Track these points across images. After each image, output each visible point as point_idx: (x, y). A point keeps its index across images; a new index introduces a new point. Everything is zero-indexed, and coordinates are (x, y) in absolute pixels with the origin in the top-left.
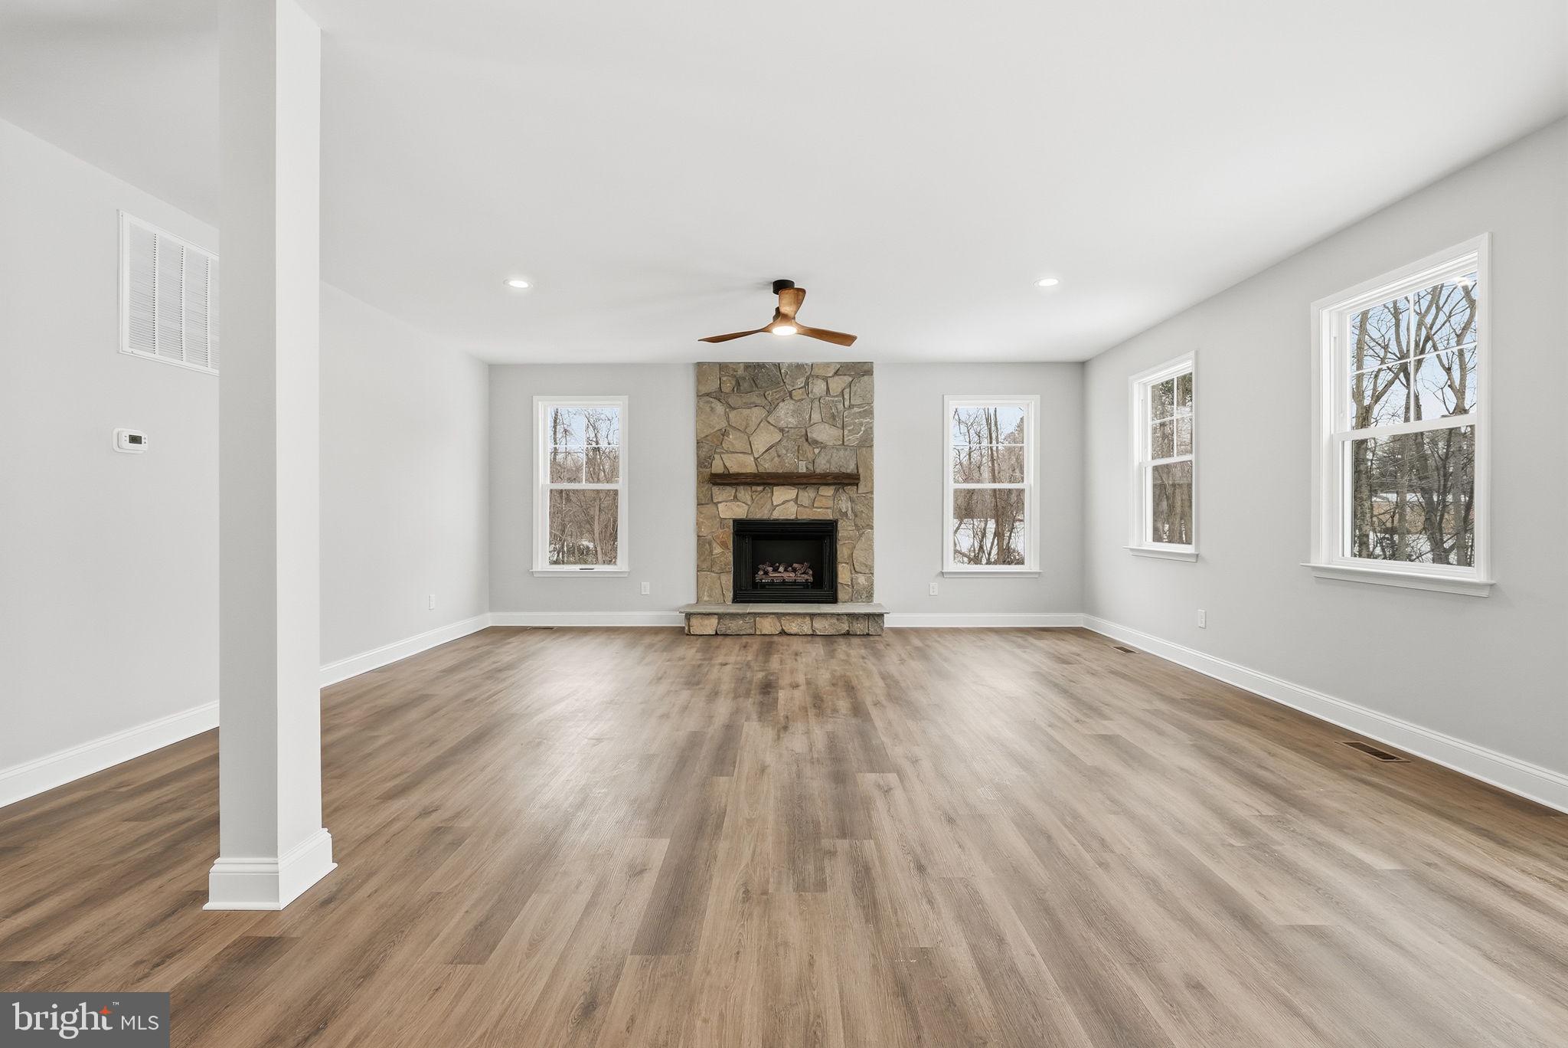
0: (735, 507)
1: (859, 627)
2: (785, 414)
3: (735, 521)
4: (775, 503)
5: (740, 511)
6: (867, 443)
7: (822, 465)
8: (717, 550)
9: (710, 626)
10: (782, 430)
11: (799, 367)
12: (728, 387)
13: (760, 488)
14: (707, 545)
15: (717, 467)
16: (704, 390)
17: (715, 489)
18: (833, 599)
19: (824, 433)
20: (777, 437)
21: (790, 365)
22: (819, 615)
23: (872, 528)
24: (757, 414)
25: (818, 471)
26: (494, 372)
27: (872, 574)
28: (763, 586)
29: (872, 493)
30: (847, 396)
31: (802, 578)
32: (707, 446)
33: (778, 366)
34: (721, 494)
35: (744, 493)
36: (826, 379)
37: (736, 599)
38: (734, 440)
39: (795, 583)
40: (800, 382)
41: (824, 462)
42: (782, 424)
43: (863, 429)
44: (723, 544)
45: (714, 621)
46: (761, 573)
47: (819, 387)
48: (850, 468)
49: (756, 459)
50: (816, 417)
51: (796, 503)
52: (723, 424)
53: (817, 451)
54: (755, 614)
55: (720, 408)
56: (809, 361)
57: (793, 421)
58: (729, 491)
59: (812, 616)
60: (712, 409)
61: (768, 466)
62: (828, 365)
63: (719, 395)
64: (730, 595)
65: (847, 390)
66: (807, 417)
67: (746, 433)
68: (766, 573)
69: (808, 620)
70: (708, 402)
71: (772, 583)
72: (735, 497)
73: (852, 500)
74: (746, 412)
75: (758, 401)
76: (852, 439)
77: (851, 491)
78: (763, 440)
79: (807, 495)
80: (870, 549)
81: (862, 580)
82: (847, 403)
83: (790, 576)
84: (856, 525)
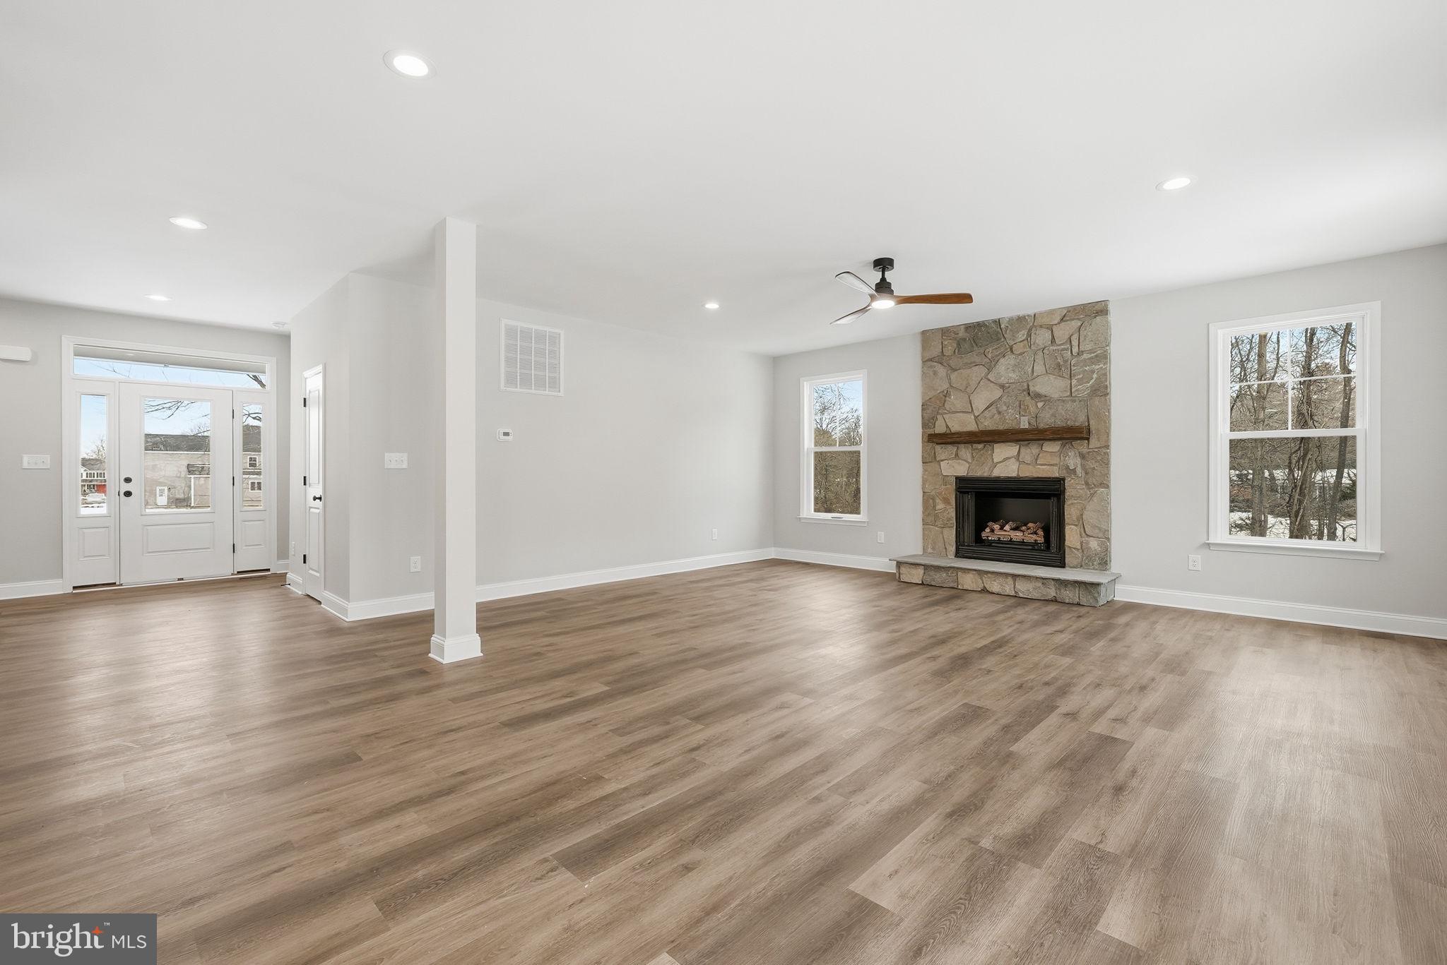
0: (959, 465)
1: (1069, 595)
2: (1006, 370)
3: (957, 478)
4: (995, 461)
5: (962, 470)
6: (1101, 390)
7: (1047, 419)
8: (940, 506)
9: (916, 576)
10: (1002, 386)
11: (1021, 319)
12: (949, 351)
13: (980, 446)
14: (931, 501)
15: (940, 428)
16: (928, 356)
17: (938, 448)
18: (1062, 564)
19: (1050, 386)
20: (998, 393)
21: (1011, 320)
22: (1024, 576)
23: (1107, 487)
24: (979, 372)
25: (1042, 426)
26: (776, 362)
27: (1108, 539)
28: (989, 544)
29: (1107, 447)
30: (1075, 343)
31: (1031, 538)
32: (932, 408)
33: (998, 322)
34: (943, 452)
35: (965, 452)
36: (1050, 328)
37: (959, 554)
38: (955, 401)
39: (1023, 543)
40: (1022, 335)
41: (1048, 416)
42: (1003, 380)
43: (1095, 376)
44: (946, 501)
45: (921, 571)
46: (988, 530)
47: (1042, 338)
48: (1081, 420)
49: (976, 417)
50: (1039, 368)
51: (1018, 460)
52: (945, 386)
53: (1040, 405)
54: (958, 568)
55: (942, 371)
56: (1031, 312)
57: (1014, 376)
58: (952, 449)
59: (1015, 576)
60: (935, 373)
61: (988, 424)
62: (1052, 312)
63: (941, 359)
64: (953, 549)
65: (1076, 336)
66: (1030, 370)
67: (968, 392)
68: (992, 531)
69: (1010, 580)
70: (931, 367)
71: (999, 541)
72: (957, 455)
73: (1083, 456)
74: (965, 372)
75: (977, 359)
76: (1083, 390)
77: (1082, 447)
78: (980, 401)
79: (1029, 452)
80: (1105, 512)
81: (1094, 544)
82: (1075, 350)
83: (1017, 536)
84: (1087, 484)
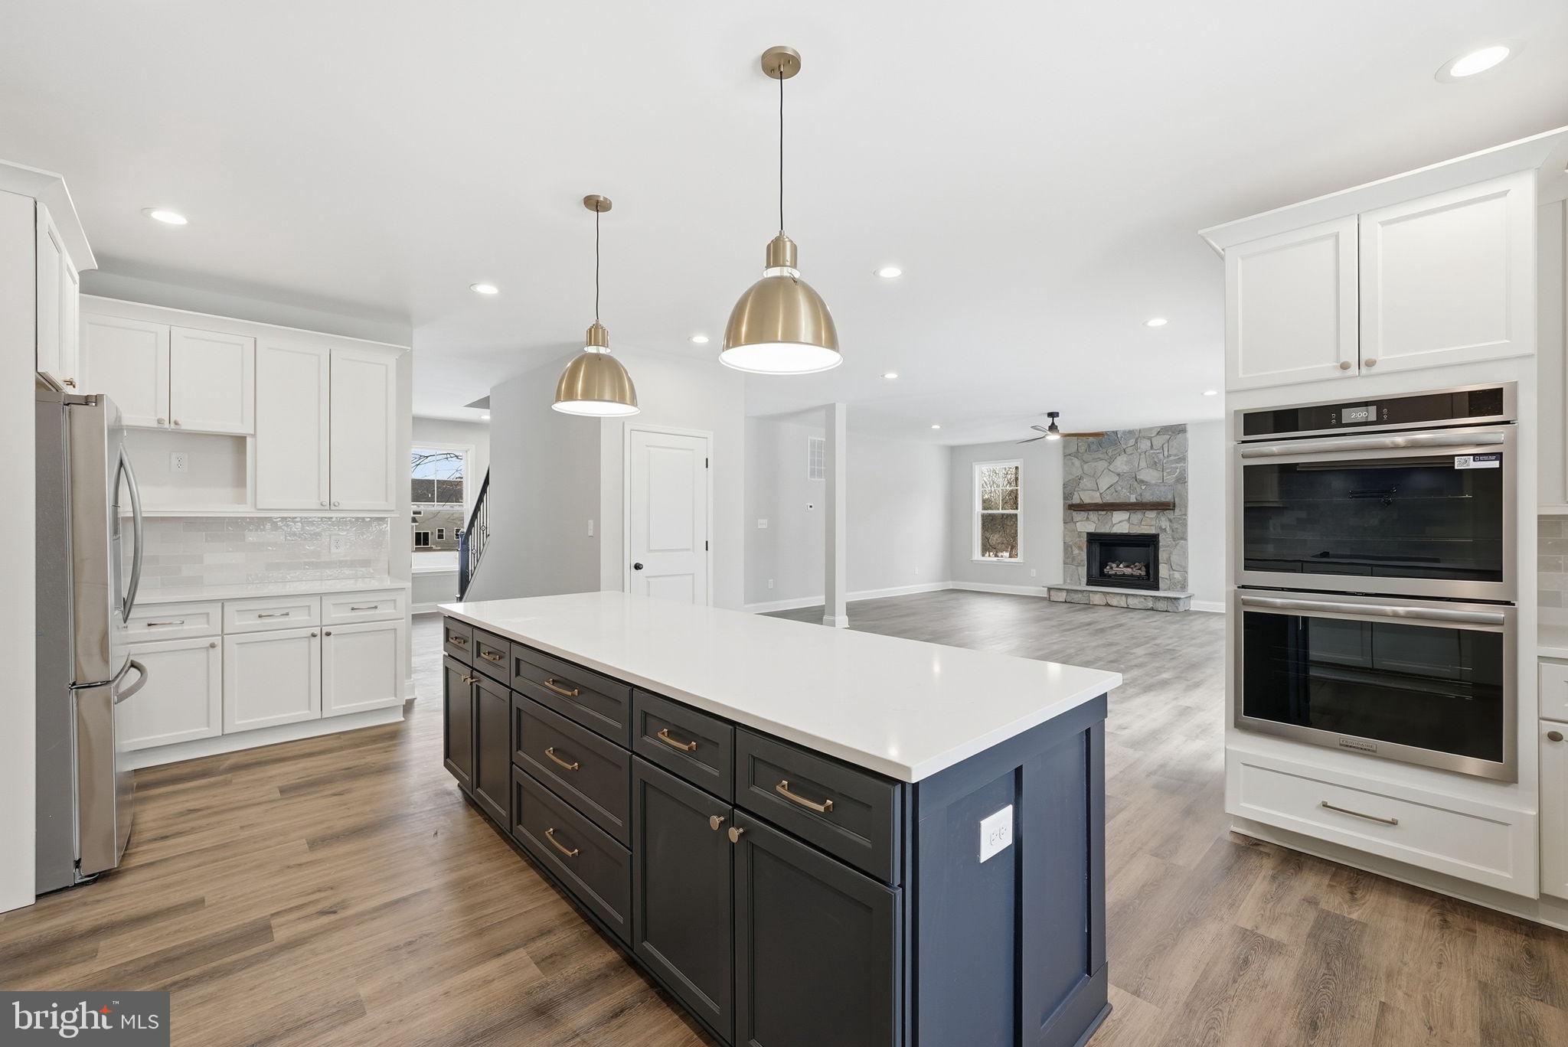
0: (1090, 524)
1: (1161, 605)
2: (1121, 464)
3: (1088, 533)
4: (1114, 522)
5: (1091, 528)
6: (1182, 480)
7: (1148, 497)
8: (1076, 552)
9: (1062, 596)
10: (1118, 475)
11: (1131, 432)
12: (1082, 449)
13: (1104, 513)
14: (1070, 548)
15: (1076, 500)
16: (1068, 452)
17: (1074, 513)
18: (1157, 588)
19: (1149, 475)
20: (1116, 478)
21: (1124, 432)
22: (1132, 595)
23: (1186, 540)
24: (1102, 465)
25: (1144, 501)
26: (953, 450)
27: (1187, 573)
28: (1110, 576)
29: (1186, 515)
30: (1166, 449)
31: (1137, 573)
32: (1069, 488)
33: (1116, 433)
34: (1078, 516)
35: (1093, 516)
36: (1150, 438)
37: (1089, 583)
38: (1086, 483)
39: (1132, 575)
40: (1132, 442)
41: (1148, 494)
42: (1119, 470)
43: (1178, 470)
44: (1080, 548)
45: (1064, 594)
46: (1108, 567)
47: (1145, 445)
48: (1169, 498)
49: (1101, 494)
50: (1143, 464)
51: (1129, 522)
52: (1079, 473)
53: (1143, 487)
54: (1089, 591)
55: (1077, 462)
56: (1137, 428)
57: (1126, 468)
58: (1084, 514)
59: (1127, 595)
60: (1073, 464)
61: (1109, 498)
62: (1151, 429)
63: (1076, 454)
64: (1084, 580)
65: (1166, 445)
66: (1137, 466)
67: (1095, 477)
68: (1112, 568)
69: (1124, 598)
70: (1070, 459)
71: (1116, 575)
72: (1088, 518)
73: (1170, 521)
74: (1094, 464)
75: (1101, 456)
76: (1170, 479)
77: (1169, 514)
78: (1105, 483)
79: (1137, 517)
80: (1184, 554)
81: (1177, 575)
82: (1166, 453)
83: (1128, 571)
84: (1173, 538)
